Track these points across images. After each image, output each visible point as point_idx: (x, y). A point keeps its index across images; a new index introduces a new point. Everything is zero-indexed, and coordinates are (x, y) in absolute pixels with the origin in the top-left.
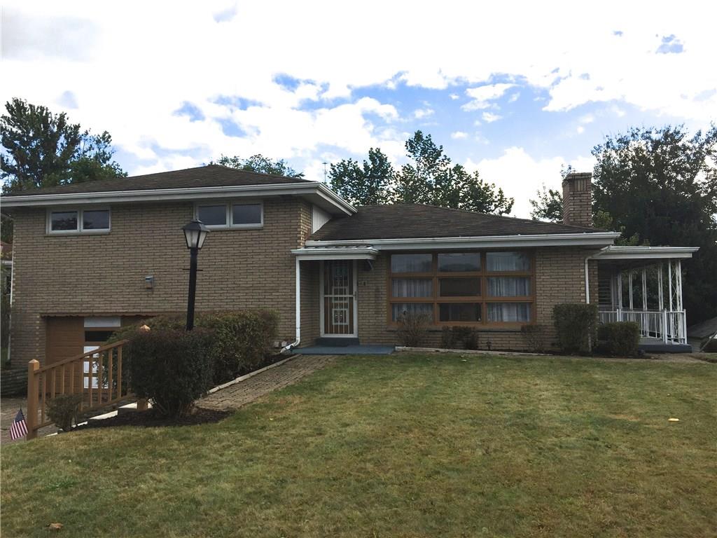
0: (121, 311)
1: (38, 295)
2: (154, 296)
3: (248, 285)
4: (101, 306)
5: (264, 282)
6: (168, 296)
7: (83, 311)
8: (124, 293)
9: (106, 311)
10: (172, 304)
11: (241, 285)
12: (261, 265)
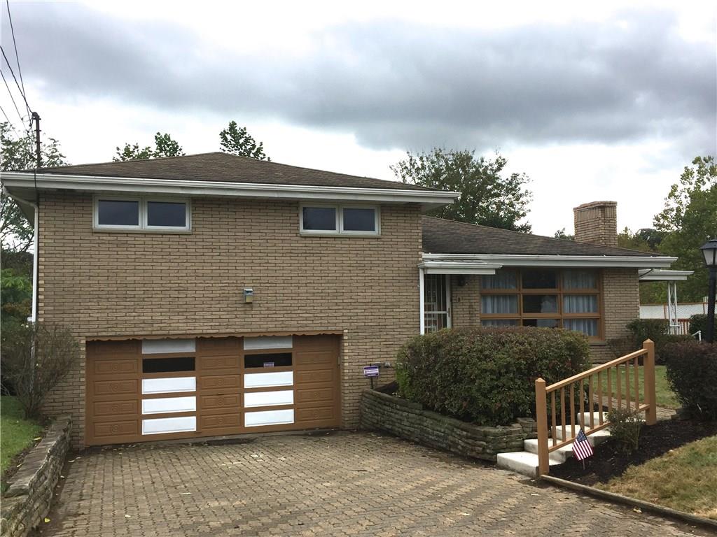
0: (208, 331)
1: (82, 311)
2: (253, 312)
3: (367, 301)
4: (180, 326)
5: (384, 297)
6: (271, 312)
7: (154, 333)
8: (213, 309)
9: (188, 332)
10: (276, 323)
11: (359, 301)
12: (381, 278)
